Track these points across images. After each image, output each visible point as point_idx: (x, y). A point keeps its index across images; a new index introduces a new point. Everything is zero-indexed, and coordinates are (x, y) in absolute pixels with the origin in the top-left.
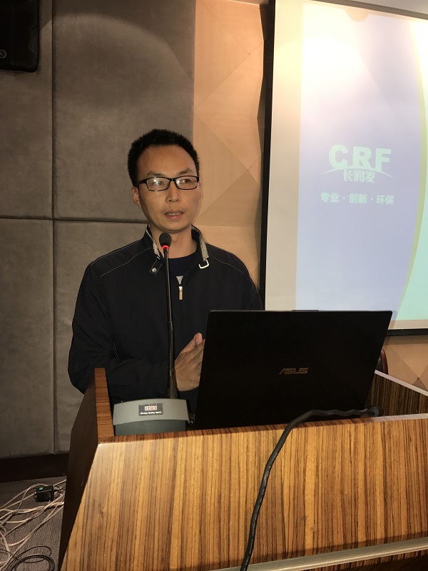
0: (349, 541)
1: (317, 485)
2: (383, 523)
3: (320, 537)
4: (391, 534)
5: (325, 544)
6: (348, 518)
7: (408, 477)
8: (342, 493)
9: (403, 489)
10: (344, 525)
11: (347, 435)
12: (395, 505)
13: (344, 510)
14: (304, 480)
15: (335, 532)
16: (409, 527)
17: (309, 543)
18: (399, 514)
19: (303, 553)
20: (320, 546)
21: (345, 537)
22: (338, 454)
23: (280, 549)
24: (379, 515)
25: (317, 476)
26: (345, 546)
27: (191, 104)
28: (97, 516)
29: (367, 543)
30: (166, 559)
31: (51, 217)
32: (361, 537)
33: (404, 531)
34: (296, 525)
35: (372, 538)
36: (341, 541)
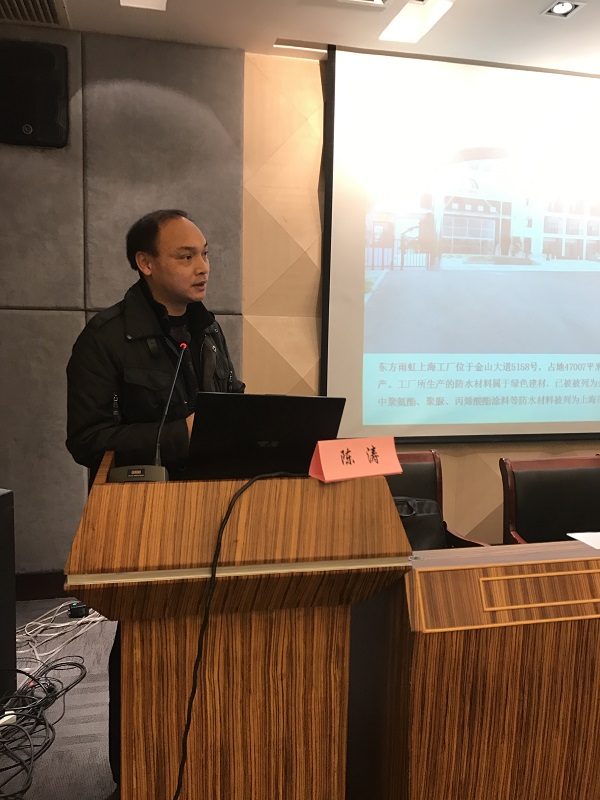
0: (269, 558)
1: (247, 520)
2: (296, 548)
3: (247, 554)
4: (301, 556)
5: (250, 559)
6: (269, 544)
7: (319, 519)
8: (266, 526)
9: (314, 526)
10: (266, 547)
11: (274, 488)
12: (307, 537)
13: (266, 537)
15: (258, 552)
16: (316, 552)
17: (238, 558)
18: (309, 544)
19: (234, 564)
20: (246, 560)
21: (265, 555)
24: (293, 543)
25: (249, 513)
26: (265, 562)
27: (240, 177)
28: (91, 531)
29: (283, 561)
30: (136, 559)
31: (83, 307)
32: (278, 556)
33: (312, 555)
34: (230, 545)
35: (286, 557)
36: (262, 558)
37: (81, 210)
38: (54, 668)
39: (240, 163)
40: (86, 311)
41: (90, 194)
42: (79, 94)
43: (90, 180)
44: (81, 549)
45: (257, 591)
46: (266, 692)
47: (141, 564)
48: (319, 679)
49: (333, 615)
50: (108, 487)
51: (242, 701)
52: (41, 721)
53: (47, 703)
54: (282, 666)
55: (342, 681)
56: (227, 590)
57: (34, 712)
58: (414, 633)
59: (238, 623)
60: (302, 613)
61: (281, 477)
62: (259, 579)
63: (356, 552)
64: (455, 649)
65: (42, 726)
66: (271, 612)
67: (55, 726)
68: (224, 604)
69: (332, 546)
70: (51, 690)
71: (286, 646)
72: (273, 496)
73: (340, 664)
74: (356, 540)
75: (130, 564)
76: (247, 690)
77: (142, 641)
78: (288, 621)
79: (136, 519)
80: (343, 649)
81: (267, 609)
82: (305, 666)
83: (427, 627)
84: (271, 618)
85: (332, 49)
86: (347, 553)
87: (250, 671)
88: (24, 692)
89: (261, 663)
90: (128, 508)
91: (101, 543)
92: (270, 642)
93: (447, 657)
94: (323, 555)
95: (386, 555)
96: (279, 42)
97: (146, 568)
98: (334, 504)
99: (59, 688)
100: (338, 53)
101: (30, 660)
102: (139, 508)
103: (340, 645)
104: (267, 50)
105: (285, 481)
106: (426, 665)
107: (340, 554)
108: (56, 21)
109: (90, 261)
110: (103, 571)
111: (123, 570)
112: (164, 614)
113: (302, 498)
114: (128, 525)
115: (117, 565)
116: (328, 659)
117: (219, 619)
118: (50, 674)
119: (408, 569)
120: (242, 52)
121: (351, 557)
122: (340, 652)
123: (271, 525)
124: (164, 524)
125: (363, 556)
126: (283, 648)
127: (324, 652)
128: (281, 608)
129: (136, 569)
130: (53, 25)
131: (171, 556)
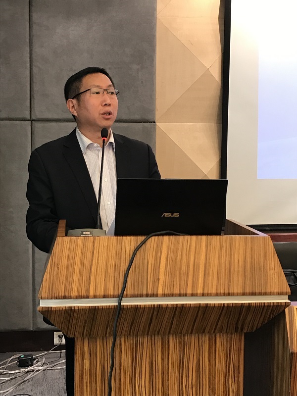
0: (182, 292)
1: (166, 264)
2: (202, 286)
3: (166, 289)
4: (206, 292)
5: (169, 292)
6: (183, 282)
7: (220, 265)
8: (180, 269)
9: (215, 271)
10: (180, 284)
11: (185, 242)
12: (210, 278)
13: (180, 277)
14: (160, 262)
15: (175, 288)
16: (217, 289)
17: (160, 291)
18: (212, 283)
19: (157, 296)
20: (166, 293)
21: (180, 290)
22: (180, 251)
23: (145, 292)
24: (200, 281)
25: (167, 260)
26: (180, 295)
28: (56, 268)
29: (193, 295)
30: (88, 290)
32: (189, 291)
33: (214, 291)
34: (154, 282)
35: (195, 292)
36: (178, 292)
40: (32, 121)
44: (49, 282)
45: (173, 317)
47: (91, 293)
49: (231, 341)
50: (67, 239)
54: (192, 378)
55: (238, 392)
56: (152, 316)
58: (292, 354)
59: (160, 343)
60: (207, 338)
62: (175, 308)
63: (248, 290)
66: (184, 335)
68: (149, 328)
69: (229, 285)
71: (195, 363)
72: (185, 247)
73: (236, 379)
74: (248, 282)
75: (83, 293)
77: (90, 354)
78: (197, 344)
79: (87, 262)
80: (239, 366)
81: (181, 333)
82: (209, 379)
84: (184, 342)
86: (240, 291)
87: (168, 380)
89: (176, 376)
90: (82, 253)
91: (63, 277)
92: (183, 359)
94: (222, 291)
95: (271, 294)
97: (95, 297)
98: (231, 255)
102: (89, 254)
103: (236, 365)
105: (194, 237)
107: (236, 291)
110: (65, 297)
111: (78, 297)
112: (106, 333)
113: (207, 251)
114: (82, 265)
115: (74, 294)
116: (227, 374)
117: (146, 339)
119: (287, 304)
121: (244, 294)
122: (236, 369)
123: (184, 268)
124: (107, 265)
125: (253, 294)
126: (193, 364)
127: (224, 368)
128: (191, 333)
129: (88, 297)
131: (112, 289)
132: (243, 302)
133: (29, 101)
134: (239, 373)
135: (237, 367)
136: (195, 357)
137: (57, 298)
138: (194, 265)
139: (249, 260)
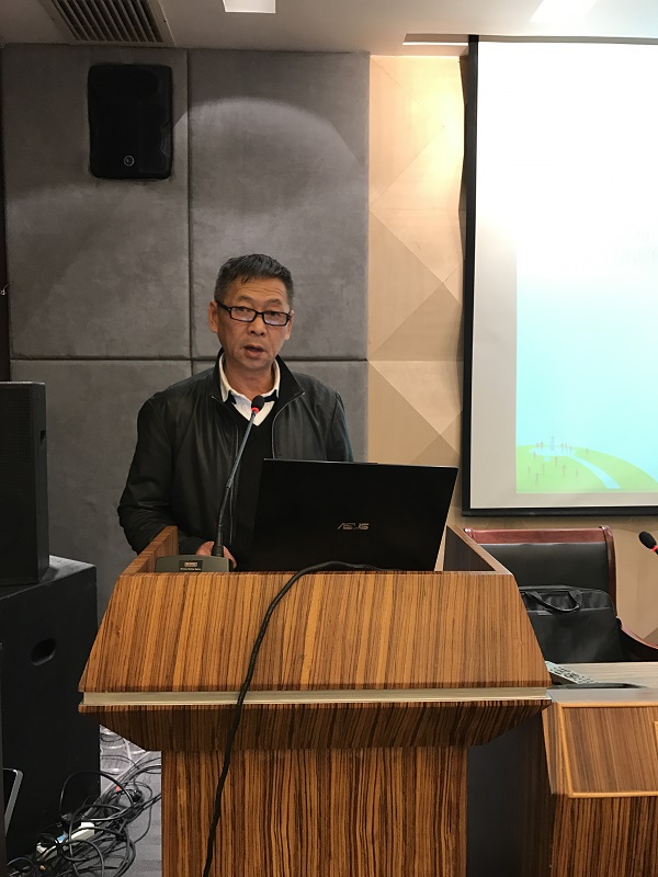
0: (346, 682)
1: (318, 629)
2: (384, 670)
3: (316, 674)
4: (391, 680)
5: (321, 681)
6: (348, 661)
7: (417, 630)
8: (344, 638)
9: (410, 640)
10: (343, 667)
11: (355, 585)
12: (400, 654)
13: (344, 653)
14: (306, 623)
15: (332, 672)
16: (412, 675)
17: (305, 680)
18: (403, 663)
19: (299, 687)
20: (315, 683)
21: (342, 677)
22: (344, 602)
23: (276, 681)
24: (380, 661)
25: (320, 620)
26: (342, 687)
27: (365, 200)
28: (114, 635)
29: (366, 687)
30: (170, 677)
31: (188, 356)
32: (359, 680)
33: (406, 680)
34: (293, 662)
35: (371, 682)
36: (338, 681)
37: (186, 247)
38: (145, 770)
39: (364, 183)
40: (193, 360)
41: (195, 228)
42: (184, 119)
43: (196, 213)
44: (101, 659)
45: (333, 724)
46: (352, 856)
47: (177, 682)
48: (424, 844)
49: (443, 758)
50: (137, 579)
51: (319, 867)
52: (122, 838)
53: (131, 815)
54: (373, 824)
55: (456, 850)
56: (292, 722)
57: (115, 824)
58: (556, 796)
59: (314, 763)
60: (400, 752)
61: (367, 571)
62: (333, 710)
63: (470, 678)
64: (617, 823)
65: (124, 844)
66: (358, 750)
67: (137, 845)
68: (291, 738)
69: (435, 668)
70: (137, 798)
71: (378, 796)
72: (354, 596)
73: (453, 826)
74: (471, 662)
75: (161, 682)
76: (326, 854)
77: (188, 778)
78: (381, 765)
79: (171, 622)
80: (458, 804)
81: (350, 746)
82: (405, 825)
83: (575, 790)
84: (358, 759)
85: (474, 40)
86: (457, 679)
87: (329, 827)
88: (108, 799)
89: (343, 819)
90: (163, 607)
91: (126, 651)
92: (357, 789)
93: (605, 832)
94: (421, 680)
95: (513, 684)
96: (410, 38)
97: (183, 689)
98: (439, 610)
99: (146, 795)
100: (481, 45)
101: (120, 758)
102: (176, 608)
103: (453, 799)
104: (395, 51)
105: (371, 577)
106: (573, 842)
107: (447, 680)
108: (159, 38)
109: (196, 303)
110: (127, 689)
111: (153, 689)
113: (395, 601)
114: (162, 629)
115: (145, 682)
116: (437, 817)
117: (288, 756)
118: (140, 778)
119: (545, 704)
120: (366, 54)
121: (462, 685)
122: (453, 810)
123: (350, 636)
124: (207, 629)
125: (480, 685)
126: (374, 800)
127: (430, 808)
128: (369, 746)
129: (169, 689)
130: (156, 43)
131: (215, 674)
132: (461, 699)
133: (188, 331)
134: (458, 816)
135: (454, 805)
136: (378, 786)
137: (113, 690)
138: (370, 630)
139: (473, 619)
